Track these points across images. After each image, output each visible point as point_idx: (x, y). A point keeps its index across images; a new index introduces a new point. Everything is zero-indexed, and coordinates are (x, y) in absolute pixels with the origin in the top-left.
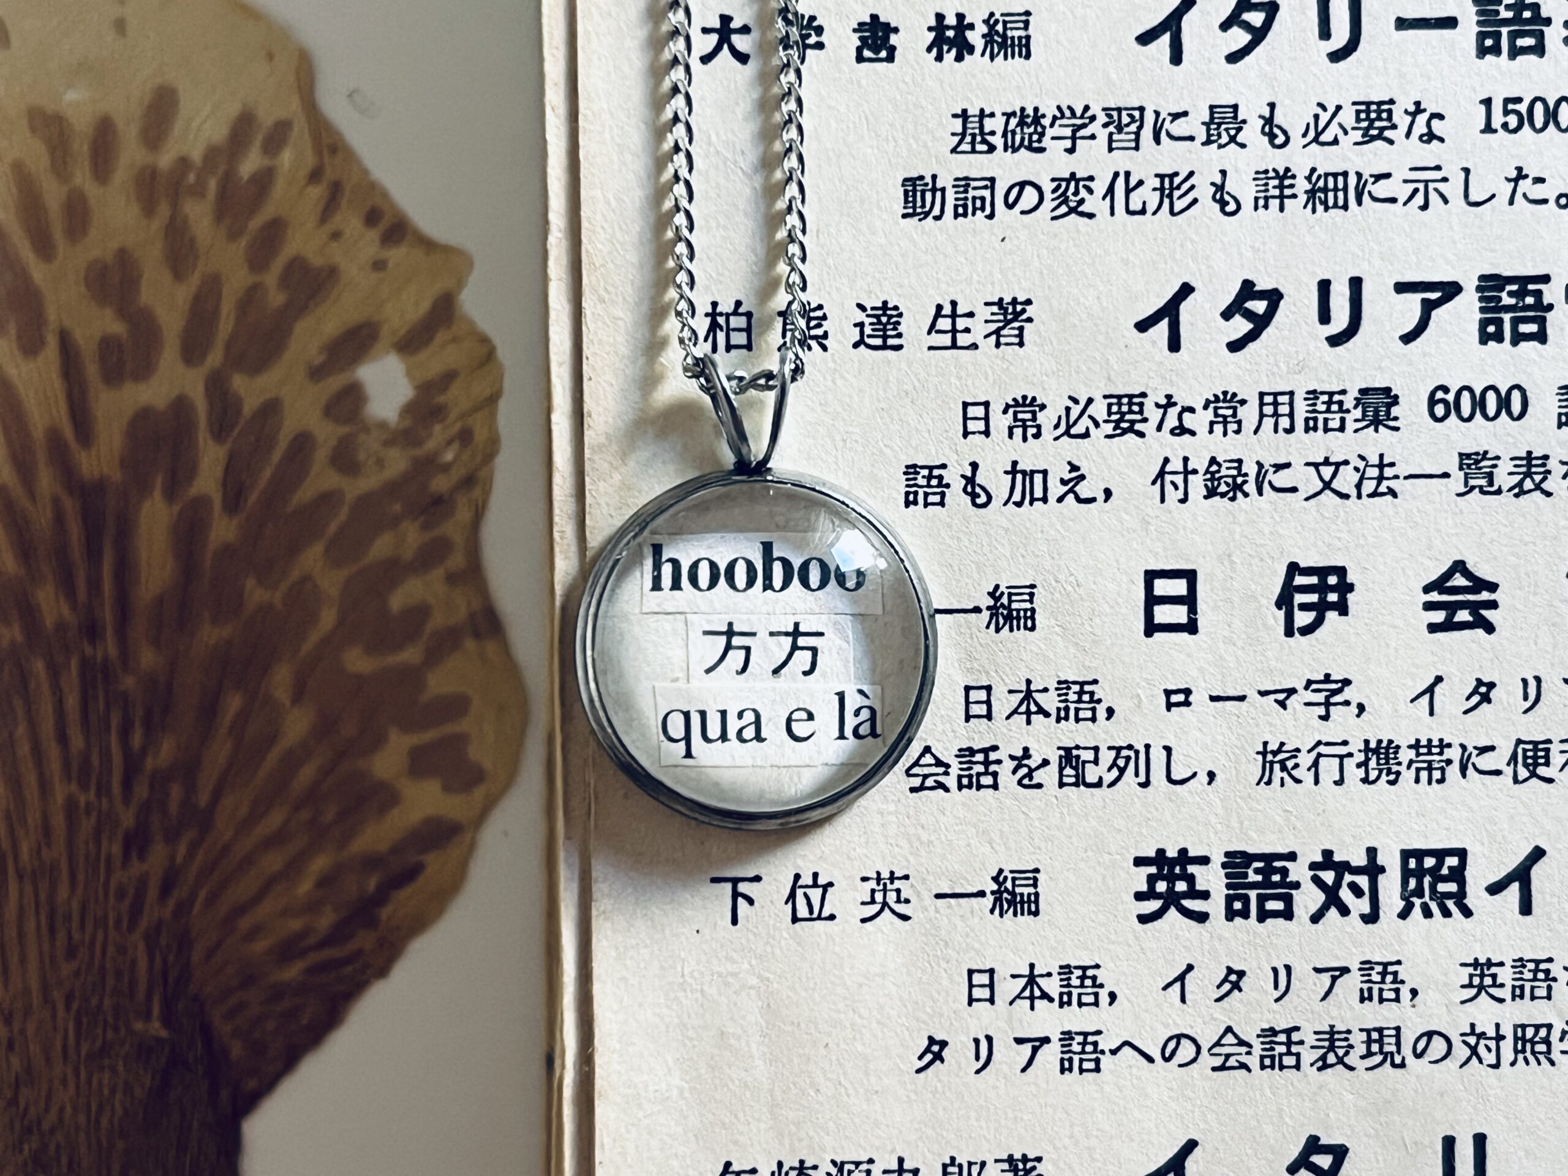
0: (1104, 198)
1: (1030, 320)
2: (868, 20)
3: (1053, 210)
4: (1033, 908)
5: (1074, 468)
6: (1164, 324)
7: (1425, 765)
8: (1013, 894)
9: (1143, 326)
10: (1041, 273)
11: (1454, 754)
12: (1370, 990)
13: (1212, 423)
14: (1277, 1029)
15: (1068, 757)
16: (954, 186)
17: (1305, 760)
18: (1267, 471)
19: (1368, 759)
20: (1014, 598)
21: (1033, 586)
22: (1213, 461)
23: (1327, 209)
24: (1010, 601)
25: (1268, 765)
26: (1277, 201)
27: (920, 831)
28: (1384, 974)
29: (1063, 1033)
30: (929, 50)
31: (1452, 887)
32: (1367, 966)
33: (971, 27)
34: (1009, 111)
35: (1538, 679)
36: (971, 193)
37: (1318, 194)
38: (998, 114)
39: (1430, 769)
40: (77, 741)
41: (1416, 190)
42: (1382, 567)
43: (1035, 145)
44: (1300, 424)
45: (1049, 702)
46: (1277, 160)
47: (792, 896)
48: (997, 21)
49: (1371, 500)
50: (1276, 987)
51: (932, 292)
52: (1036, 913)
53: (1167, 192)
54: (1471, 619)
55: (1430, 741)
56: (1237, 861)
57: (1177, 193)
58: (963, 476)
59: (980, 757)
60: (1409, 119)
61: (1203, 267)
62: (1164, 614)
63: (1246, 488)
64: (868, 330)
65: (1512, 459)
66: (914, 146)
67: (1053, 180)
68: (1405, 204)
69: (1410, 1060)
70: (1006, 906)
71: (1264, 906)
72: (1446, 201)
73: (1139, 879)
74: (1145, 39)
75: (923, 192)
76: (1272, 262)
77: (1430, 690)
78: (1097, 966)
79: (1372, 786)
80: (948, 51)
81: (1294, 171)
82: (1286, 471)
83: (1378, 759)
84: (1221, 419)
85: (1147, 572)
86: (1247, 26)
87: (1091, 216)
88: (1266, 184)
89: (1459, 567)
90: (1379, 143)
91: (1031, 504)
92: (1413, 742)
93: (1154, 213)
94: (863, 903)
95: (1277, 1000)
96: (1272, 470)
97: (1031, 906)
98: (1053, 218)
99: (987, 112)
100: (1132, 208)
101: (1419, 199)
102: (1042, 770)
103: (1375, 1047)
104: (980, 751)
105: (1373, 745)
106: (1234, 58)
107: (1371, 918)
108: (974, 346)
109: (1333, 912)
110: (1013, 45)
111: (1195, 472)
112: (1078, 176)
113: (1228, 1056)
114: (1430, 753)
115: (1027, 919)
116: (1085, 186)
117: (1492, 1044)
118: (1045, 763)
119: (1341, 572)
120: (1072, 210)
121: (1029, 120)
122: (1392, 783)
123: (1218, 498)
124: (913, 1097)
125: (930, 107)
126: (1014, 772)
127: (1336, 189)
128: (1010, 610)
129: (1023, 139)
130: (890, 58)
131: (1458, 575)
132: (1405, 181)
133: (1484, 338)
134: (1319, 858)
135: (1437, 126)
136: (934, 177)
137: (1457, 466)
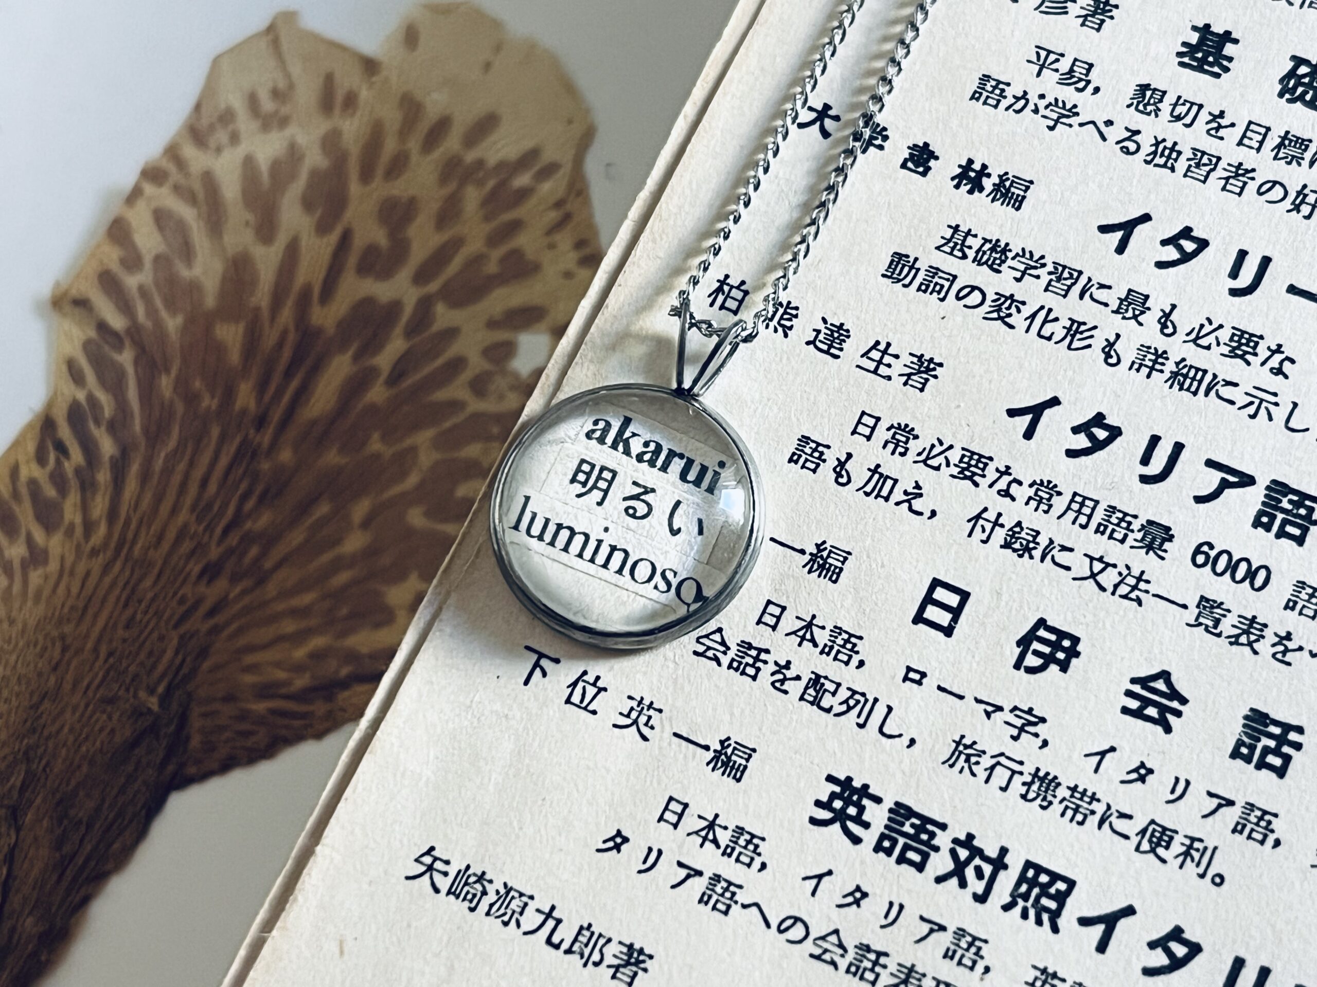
0: (1026, 319)
1: (935, 377)
2: (921, 145)
3: (987, 313)
4: (738, 776)
5: (918, 486)
6: (1028, 418)
7: (1074, 806)
8: (729, 759)
10: (959, 349)
11: (1100, 808)
12: (955, 952)
13: (1030, 498)
14: (872, 948)
15: (816, 681)
16: (926, 270)
17: (986, 761)
18: (1054, 547)
19: (1033, 782)
20: (832, 555)
21: (849, 553)
22: (1019, 524)
23: (1181, 389)
24: (828, 556)
25: (957, 753)
26: (1148, 370)
27: (686, 684)
28: (971, 945)
29: (715, 875)
30: (953, 179)
31: (1053, 905)
32: (961, 933)
33: (989, 175)
34: (989, 238)
35: (1188, 783)
36: (936, 279)
37: (1179, 377)
38: (980, 237)
39: (1076, 811)
41: (1252, 403)
42: (1107, 650)
43: (995, 266)
44: (1093, 525)
45: (822, 637)
46: (1161, 343)
47: (574, 685)
48: (1008, 179)
49: (1121, 600)
50: (886, 916)
51: (877, 331)
53: (1072, 332)
54: (1156, 716)
55: (1085, 790)
56: (901, 811)
57: (1078, 336)
58: (838, 459)
59: (754, 653)
60: (1269, 353)
61: (1073, 391)
62: (932, 613)
63: (1034, 552)
64: (821, 337)
65: (1240, 616)
66: (913, 234)
67: (997, 294)
68: (1240, 409)
70: (719, 764)
71: (905, 853)
72: (1270, 419)
73: (825, 790)
74: (1104, 229)
75: (904, 266)
76: (1124, 409)
77: (1103, 754)
78: (763, 839)
79: (1028, 803)
80: (965, 185)
81: (1169, 355)
82: (1068, 553)
83: (1041, 786)
84: (1038, 498)
85: (935, 580)
86: (1181, 249)
87: (1011, 327)
88: (1145, 356)
89: (1165, 675)
90: (1239, 361)
91: (876, 497)
92: (1072, 785)
93: (1056, 343)
94: (621, 714)
95: (881, 926)
96: (1058, 548)
97: (737, 773)
98: (984, 318)
99: (973, 233)
100: (1043, 333)
101: (1251, 410)
102: (793, 682)
104: (756, 649)
105: (1041, 774)
106: (1161, 265)
107: (981, 899)
108: (889, 378)
109: (954, 881)
110: (1011, 198)
111: (1002, 526)
112: (1015, 298)
113: (826, 951)
114: (1081, 799)
115: (731, 781)
116: (1016, 306)
118: (798, 678)
119: (1076, 640)
120: (1000, 318)
121: (999, 249)
122: (1043, 808)
123: (1010, 551)
124: (585, 867)
125: (935, 215)
126: (773, 674)
127: (1193, 379)
128: (825, 562)
129: (988, 259)
130: (924, 174)
131: (1161, 681)
132: (1247, 394)
133: (1257, 524)
134: (962, 837)
135: (1287, 366)
136: (916, 259)
137: (1196, 603)
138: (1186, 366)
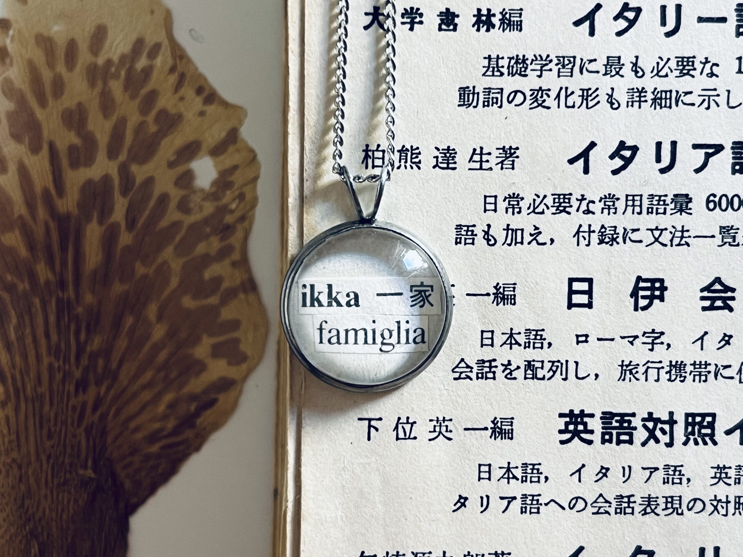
0: (555, 99)
1: (517, 157)
2: (445, 11)
3: (530, 105)
4: (510, 436)
5: (536, 228)
6: (582, 161)
7: (698, 373)
8: (501, 429)
9: (571, 161)
10: (524, 135)
11: (712, 368)
12: (668, 478)
13: (603, 209)
14: (624, 495)
15: (529, 365)
16: (483, 92)
17: (642, 369)
18: (628, 232)
19: (671, 370)
20: (506, 289)
21: (515, 284)
22: (603, 227)
23: (661, 108)
24: (504, 291)
25: (624, 371)
26: (638, 103)
27: (458, 399)
28: (675, 471)
29: (522, 495)
30: (473, 26)
31: (708, 431)
32: (667, 467)
33: (494, 15)
34: (511, 56)
36: (492, 96)
37: (657, 101)
38: (506, 58)
39: (700, 375)
40: (54, 338)
41: (704, 100)
42: (681, 280)
43: (523, 73)
44: (645, 211)
45: (521, 339)
46: (638, 84)
47: (396, 428)
48: (506, 13)
49: (677, 247)
50: (624, 476)
51: (471, 142)
52: (512, 439)
53: (585, 97)
54: (722, 305)
55: (700, 362)
56: (607, 416)
57: (590, 98)
58: (483, 231)
59: (487, 364)
60: (702, 65)
61: (601, 134)
62: (577, 299)
63: (618, 240)
64: (440, 160)
66: (465, 72)
67: (531, 90)
68: (699, 106)
69: (686, 511)
70: (497, 435)
71: (619, 438)
72: (718, 106)
73: (561, 423)
74: (577, 23)
75: (468, 94)
76: (634, 132)
77: (702, 338)
78: (540, 464)
79: (673, 383)
80: (483, 27)
81: (646, 89)
82: (637, 232)
83: (676, 370)
84: (607, 207)
85: (569, 279)
86: (626, 19)
87: (548, 108)
88: (633, 95)
89: (718, 280)
90: (687, 77)
91: (515, 245)
92: (692, 362)
93: (579, 108)
94: (430, 432)
95: (624, 482)
96: (631, 232)
97: (509, 435)
98: (530, 109)
99: (500, 57)
100: (568, 105)
101: (706, 104)
102: (516, 371)
103: (669, 505)
104: (487, 361)
105: (674, 363)
106: (619, 34)
107: (670, 445)
108: (491, 169)
109: (652, 441)
110: (514, 25)
111: (594, 232)
112: (543, 89)
113: (600, 508)
114: (700, 368)
115: (507, 441)
116: (546, 94)
117: (724, 505)
118: (518, 368)
119: (662, 281)
120: (539, 105)
121: (520, 61)
122: (682, 381)
123: (604, 244)
124: (451, 523)
125: (473, 54)
126: (503, 372)
127: (666, 99)
128: (504, 295)
129: (517, 70)
130: (455, 30)
131: (717, 284)
132: (699, 96)
133: (734, 172)
134: (646, 416)
135: (715, 69)
136: (474, 87)
137: (719, 232)
138: (658, 92)
